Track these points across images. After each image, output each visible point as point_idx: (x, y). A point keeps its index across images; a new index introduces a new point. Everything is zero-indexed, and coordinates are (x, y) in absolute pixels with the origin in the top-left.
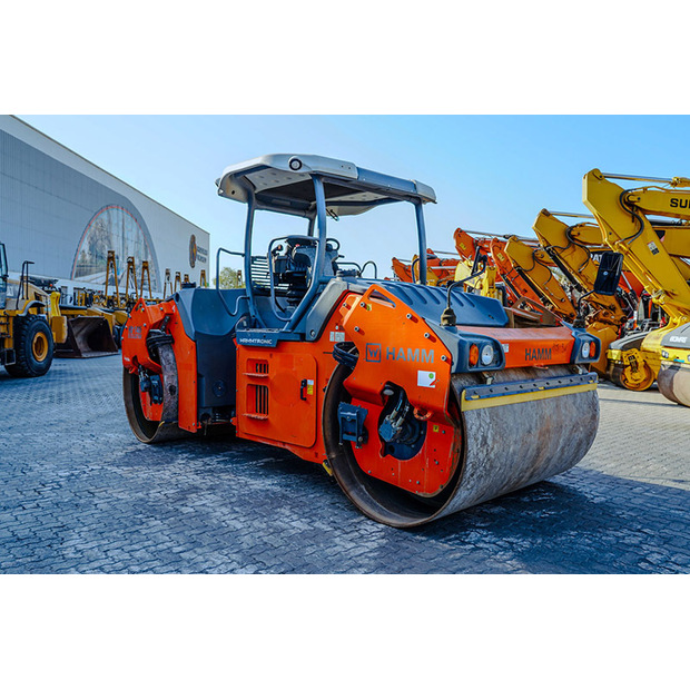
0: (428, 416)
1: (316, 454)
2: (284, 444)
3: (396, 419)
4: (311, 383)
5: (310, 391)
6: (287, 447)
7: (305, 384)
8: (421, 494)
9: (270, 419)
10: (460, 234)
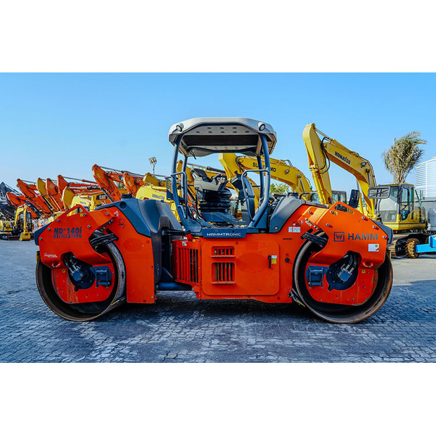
0: (372, 265)
1: (279, 298)
2: (249, 296)
3: (349, 270)
4: (275, 257)
5: (274, 262)
6: (252, 298)
7: (270, 257)
8: (355, 305)
9: (237, 283)
10: (96, 168)
